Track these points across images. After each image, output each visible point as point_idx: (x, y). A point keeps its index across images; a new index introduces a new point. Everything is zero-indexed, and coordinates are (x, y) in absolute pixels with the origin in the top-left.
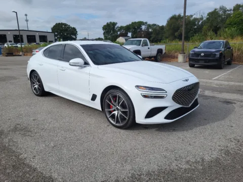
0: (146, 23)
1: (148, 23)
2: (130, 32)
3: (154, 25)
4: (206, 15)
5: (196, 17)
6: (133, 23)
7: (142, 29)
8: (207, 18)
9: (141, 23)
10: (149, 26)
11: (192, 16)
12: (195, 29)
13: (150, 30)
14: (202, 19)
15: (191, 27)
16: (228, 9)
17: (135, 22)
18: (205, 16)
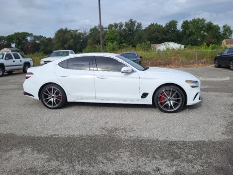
0: (32, 34)
1: (34, 35)
2: (13, 43)
3: (41, 37)
4: (89, 30)
5: (80, 32)
6: (15, 34)
7: (27, 40)
8: (90, 34)
9: (25, 35)
10: (36, 38)
11: (77, 31)
12: (81, 42)
13: (37, 42)
14: (85, 33)
15: (78, 40)
16: (104, 27)
17: (18, 33)
18: (88, 32)
